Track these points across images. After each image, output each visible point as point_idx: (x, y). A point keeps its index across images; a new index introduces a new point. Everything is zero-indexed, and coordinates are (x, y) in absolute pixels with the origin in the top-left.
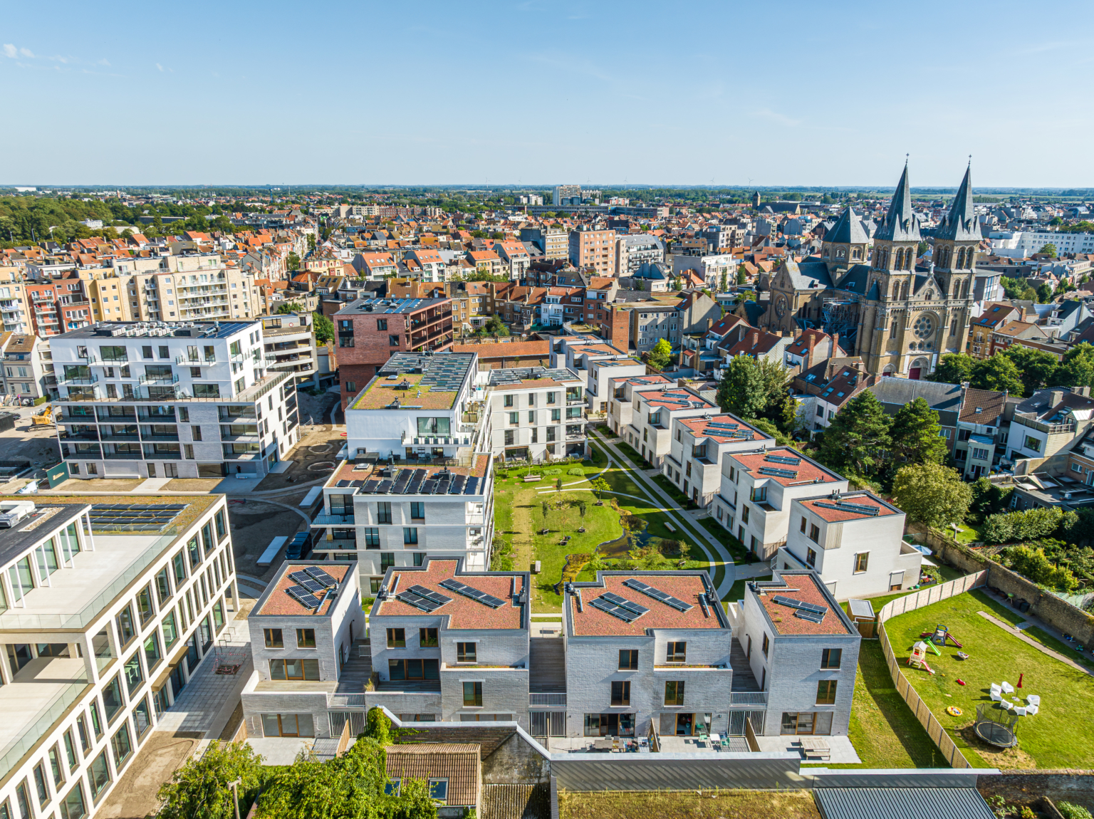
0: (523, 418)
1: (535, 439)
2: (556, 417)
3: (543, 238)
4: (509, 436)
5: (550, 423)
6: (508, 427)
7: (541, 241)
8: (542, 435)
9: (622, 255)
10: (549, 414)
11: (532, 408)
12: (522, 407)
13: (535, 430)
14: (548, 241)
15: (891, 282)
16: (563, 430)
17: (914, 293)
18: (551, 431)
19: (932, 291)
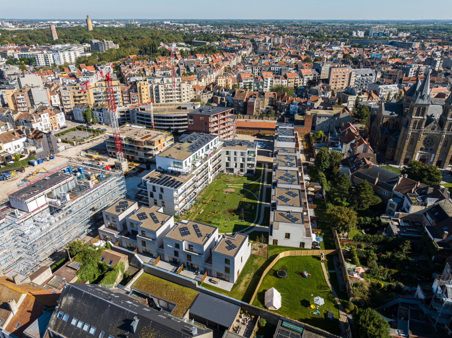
0: (232, 159)
1: (236, 166)
2: (243, 160)
3: (321, 68)
4: (227, 165)
5: (241, 162)
6: (227, 161)
7: (320, 69)
8: (239, 166)
9: (352, 78)
10: (241, 159)
11: (235, 156)
12: (232, 156)
13: (236, 164)
14: (323, 69)
15: (413, 121)
16: (246, 165)
17: (425, 127)
18: (242, 165)
19: (435, 127)
